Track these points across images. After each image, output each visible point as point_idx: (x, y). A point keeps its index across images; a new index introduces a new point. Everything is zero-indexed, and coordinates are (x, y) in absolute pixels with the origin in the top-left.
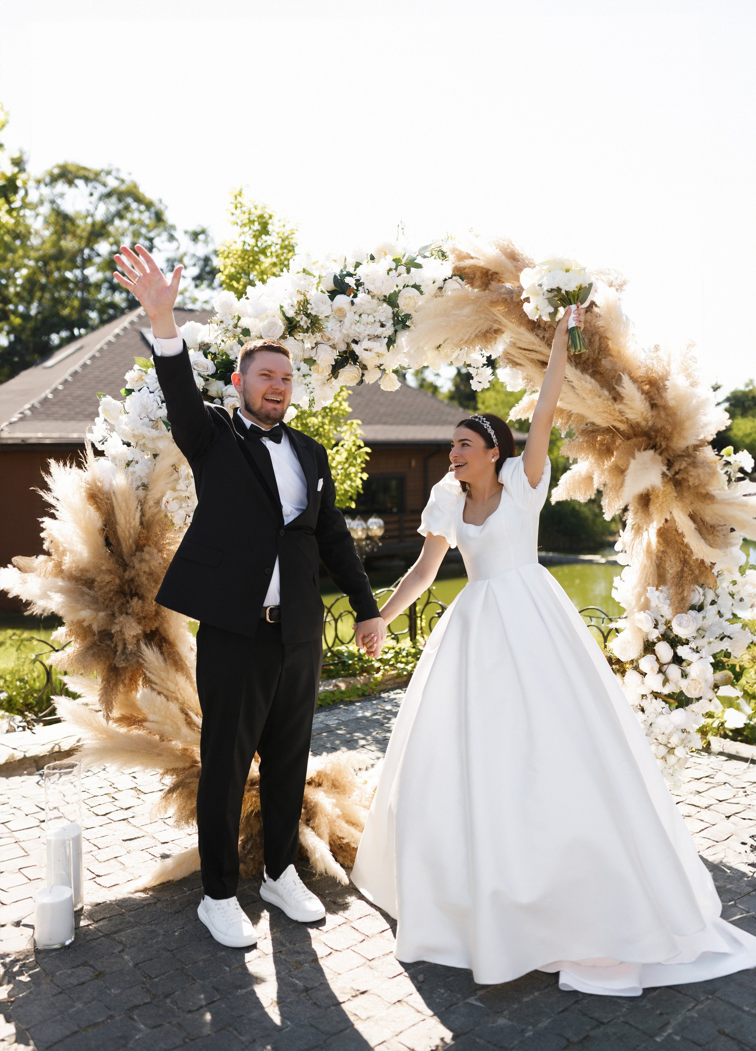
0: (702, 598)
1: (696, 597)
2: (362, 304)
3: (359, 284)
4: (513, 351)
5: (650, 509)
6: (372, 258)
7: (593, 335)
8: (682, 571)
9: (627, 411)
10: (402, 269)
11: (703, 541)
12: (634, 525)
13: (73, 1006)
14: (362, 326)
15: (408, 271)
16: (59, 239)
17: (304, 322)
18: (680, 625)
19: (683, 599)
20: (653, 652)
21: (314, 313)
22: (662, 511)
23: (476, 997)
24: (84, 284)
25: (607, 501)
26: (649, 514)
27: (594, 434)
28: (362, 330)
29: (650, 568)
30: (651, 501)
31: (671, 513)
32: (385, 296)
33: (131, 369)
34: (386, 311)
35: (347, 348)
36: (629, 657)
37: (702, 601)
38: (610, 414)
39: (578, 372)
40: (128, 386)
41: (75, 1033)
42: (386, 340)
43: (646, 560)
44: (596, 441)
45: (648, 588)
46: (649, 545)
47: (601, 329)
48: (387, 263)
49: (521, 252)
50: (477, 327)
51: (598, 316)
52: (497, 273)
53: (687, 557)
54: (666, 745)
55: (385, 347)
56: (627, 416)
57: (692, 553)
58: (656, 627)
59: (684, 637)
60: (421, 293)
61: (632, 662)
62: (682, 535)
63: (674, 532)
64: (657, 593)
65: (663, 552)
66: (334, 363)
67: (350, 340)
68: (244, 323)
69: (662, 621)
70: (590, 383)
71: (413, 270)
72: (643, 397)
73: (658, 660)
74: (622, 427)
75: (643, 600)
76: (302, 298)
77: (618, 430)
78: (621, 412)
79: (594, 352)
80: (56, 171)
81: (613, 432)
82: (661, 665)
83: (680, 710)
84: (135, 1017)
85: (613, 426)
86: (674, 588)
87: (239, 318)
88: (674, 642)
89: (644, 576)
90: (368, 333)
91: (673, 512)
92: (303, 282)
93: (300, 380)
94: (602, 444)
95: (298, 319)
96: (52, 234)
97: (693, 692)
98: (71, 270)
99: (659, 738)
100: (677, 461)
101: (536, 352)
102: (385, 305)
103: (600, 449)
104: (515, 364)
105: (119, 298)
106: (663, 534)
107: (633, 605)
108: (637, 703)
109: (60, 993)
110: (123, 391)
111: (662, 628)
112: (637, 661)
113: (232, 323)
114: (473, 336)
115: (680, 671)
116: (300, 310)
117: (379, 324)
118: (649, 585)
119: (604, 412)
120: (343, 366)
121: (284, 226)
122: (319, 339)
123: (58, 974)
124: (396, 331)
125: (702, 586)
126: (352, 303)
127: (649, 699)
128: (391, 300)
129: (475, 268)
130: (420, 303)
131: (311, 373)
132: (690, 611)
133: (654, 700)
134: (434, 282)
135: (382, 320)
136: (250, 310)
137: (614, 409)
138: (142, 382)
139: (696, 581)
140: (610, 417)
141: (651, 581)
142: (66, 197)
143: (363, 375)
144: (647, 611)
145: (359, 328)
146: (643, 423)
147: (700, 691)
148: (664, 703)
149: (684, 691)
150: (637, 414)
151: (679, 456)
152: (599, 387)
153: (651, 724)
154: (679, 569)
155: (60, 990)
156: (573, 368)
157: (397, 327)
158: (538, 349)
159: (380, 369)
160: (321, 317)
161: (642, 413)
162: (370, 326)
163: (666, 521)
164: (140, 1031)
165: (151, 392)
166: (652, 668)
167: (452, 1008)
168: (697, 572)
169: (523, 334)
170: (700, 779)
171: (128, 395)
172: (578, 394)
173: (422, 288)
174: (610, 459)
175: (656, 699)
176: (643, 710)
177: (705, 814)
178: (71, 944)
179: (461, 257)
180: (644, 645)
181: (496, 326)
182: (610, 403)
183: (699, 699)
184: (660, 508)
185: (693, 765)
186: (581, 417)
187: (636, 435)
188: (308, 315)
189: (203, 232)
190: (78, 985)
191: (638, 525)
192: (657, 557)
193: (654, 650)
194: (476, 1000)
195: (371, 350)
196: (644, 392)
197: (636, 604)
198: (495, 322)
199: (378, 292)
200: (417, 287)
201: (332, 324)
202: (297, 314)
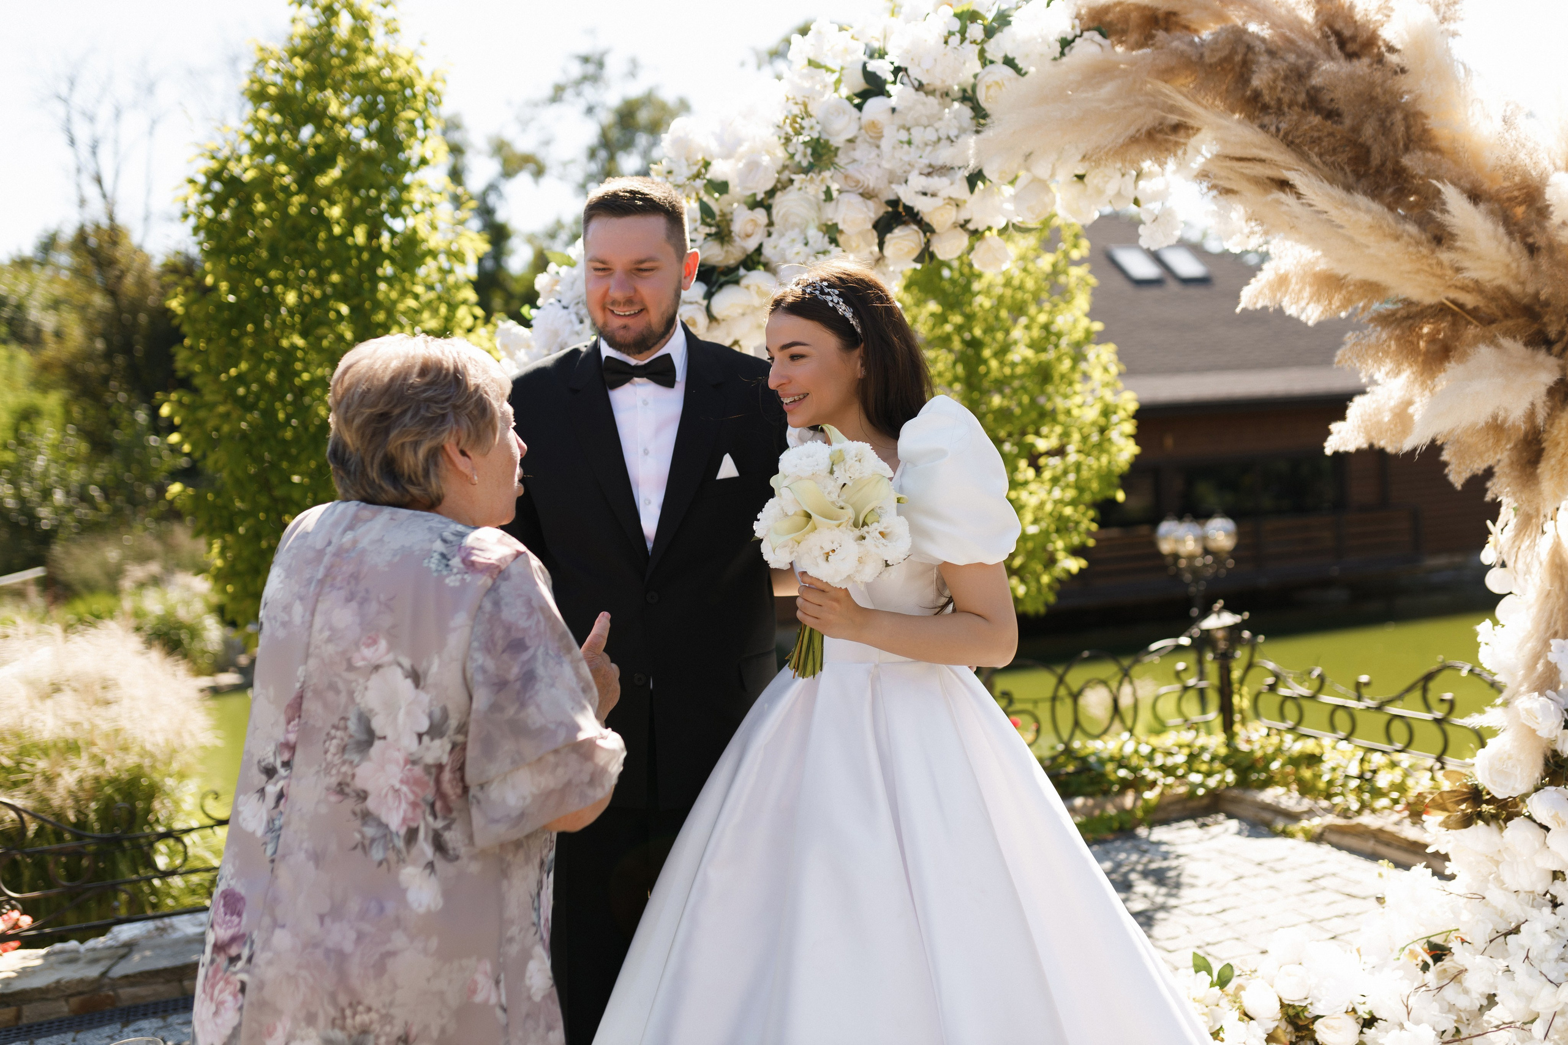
2: (908, 109)
3: (896, 69)
4: (1220, 168)
5: (1539, 471)
7: (1388, 111)
9: (1470, 265)
10: (976, 29)
12: (1517, 507)
14: (913, 149)
15: (989, 33)
17: (803, 153)
27: (1411, 321)
29: (1558, 598)
30: (1545, 454)
35: (890, 195)
36: (1508, 790)
38: (1434, 275)
39: (1338, 193)
42: (963, 172)
43: (1550, 582)
44: (1418, 336)
45: (1553, 642)
46: (1556, 550)
50: (1132, 123)
52: (1175, 14)
55: (963, 184)
56: (1473, 276)
60: (1019, 72)
61: (1519, 800)
66: (876, 224)
68: (715, 171)
70: (1368, 211)
71: (996, 28)
72: (1502, 233)
74: (1469, 300)
75: (1540, 667)
76: (797, 109)
77: (1461, 306)
78: (1456, 269)
79: (1395, 145)
81: (1454, 314)
85: (1453, 302)
87: (706, 165)
89: (1546, 615)
90: (928, 161)
94: (1432, 339)
101: (1261, 161)
102: (956, 105)
103: (1428, 351)
104: (1224, 192)
107: (1519, 678)
108: (1540, 889)
118: (1555, 635)
119: (1418, 271)
120: (892, 230)
122: (834, 184)
126: (892, 110)
127: (1567, 881)
128: (967, 94)
134: (1041, 48)
135: (950, 134)
137: (1440, 264)
140: (1433, 280)
141: (1559, 626)
143: (929, 243)
144: (1549, 692)
145: (909, 154)
146: (1515, 288)
150: (1494, 269)
152: (1392, 219)
158: (1263, 154)
159: (966, 230)
160: (837, 142)
161: (1508, 266)
162: (929, 149)
166: (1556, 816)
169: (1228, 128)
172: (1346, 238)
173: (1021, 64)
180: (1547, 764)
181: (1174, 118)
182: (1424, 251)
184: (1558, 467)
186: (1372, 287)
187: (1506, 316)
188: (809, 141)
191: (1528, 507)
195: (933, 195)
196: (1508, 222)
197: (1526, 677)
198: (1170, 110)
199: (935, 82)
200: (1009, 62)
201: (861, 154)
202: (788, 141)
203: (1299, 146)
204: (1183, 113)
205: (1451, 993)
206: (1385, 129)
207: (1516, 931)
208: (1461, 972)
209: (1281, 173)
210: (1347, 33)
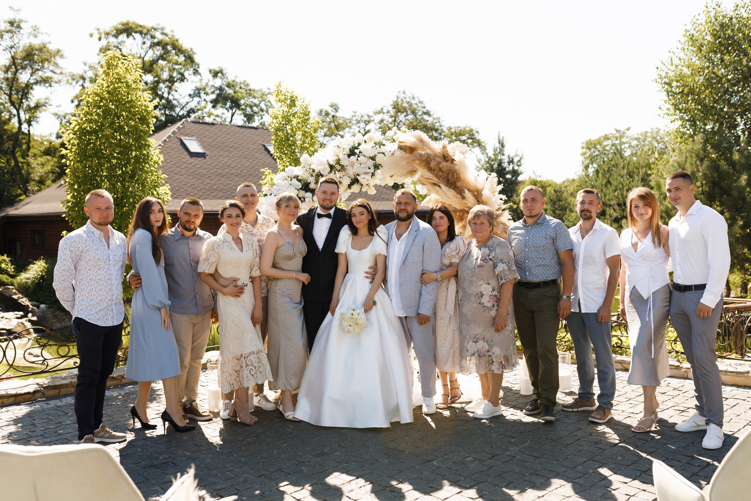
2: (361, 161)
3: (360, 152)
4: (422, 179)
6: (365, 142)
7: (454, 173)
9: (468, 203)
10: (378, 146)
14: (361, 169)
15: (380, 147)
17: (338, 167)
21: (342, 164)
28: (361, 171)
32: (371, 157)
34: (371, 163)
35: (355, 177)
38: (461, 204)
39: (448, 188)
42: (371, 174)
47: (457, 170)
48: (372, 144)
50: (408, 169)
51: (456, 164)
52: (415, 148)
55: (370, 177)
56: (468, 205)
60: (385, 156)
66: (349, 184)
67: (356, 174)
68: (313, 167)
70: (453, 192)
71: (382, 147)
76: (337, 158)
77: (465, 210)
79: (455, 179)
81: (463, 211)
85: (463, 209)
87: (311, 165)
90: (364, 171)
92: (337, 151)
94: (459, 216)
95: (335, 166)
102: (370, 160)
104: (423, 184)
113: (308, 167)
116: (336, 162)
117: (368, 168)
119: (459, 203)
120: (353, 185)
122: (344, 174)
124: (375, 171)
126: (357, 160)
128: (373, 158)
129: (406, 147)
130: (385, 160)
134: (390, 151)
135: (369, 166)
136: (316, 162)
137: (463, 202)
138: (270, 191)
143: (361, 188)
152: (456, 194)
156: (446, 187)
157: (375, 169)
158: (432, 178)
159: (368, 186)
160: (345, 165)
162: (364, 169)
169: (426, 173)
172: (448, 197)
173: (385, 154)
174: (462, 222)
179: (401, 142)
188: (340, 165)
189: (221, 72)
195: (365, 178)
196: (474, 196)
198: (414, 168)
199: (368, 155)
200: (383, 153)
201: (349, 168)
202: (336, 164)
204: (416, 169)
206: (453, 176)
209: (437, 183)
210: (446, 156)
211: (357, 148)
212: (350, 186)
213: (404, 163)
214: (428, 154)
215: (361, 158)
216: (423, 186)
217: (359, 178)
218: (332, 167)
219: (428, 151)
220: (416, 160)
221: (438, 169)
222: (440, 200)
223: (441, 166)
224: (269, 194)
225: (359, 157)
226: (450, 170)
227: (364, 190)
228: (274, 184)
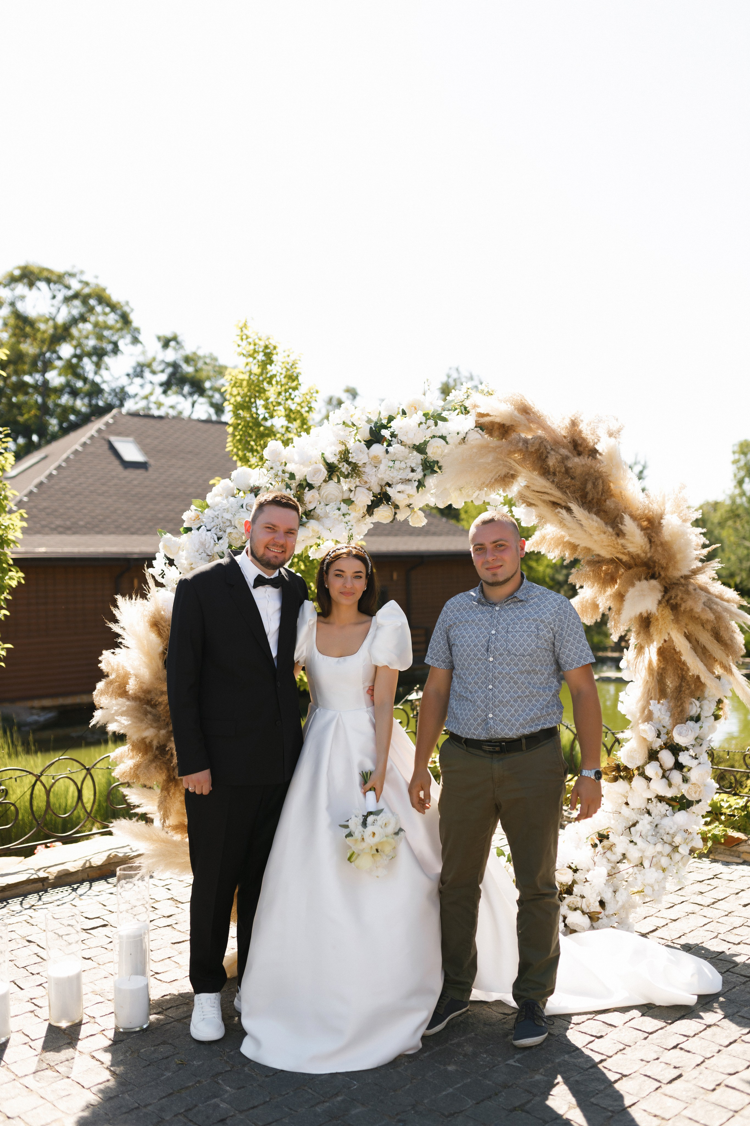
0: (699, 710)
1: (693, 709)
2: (395, 454)
3: (393, 435)
4: (527, 493)
5: (651, 631)
6: (404, 413)
7: (596, 479)
8: (680, 686)
9: (629, 545)
10: (431, 422)
11: (698, 659)
12: (636, 645)
13: (163, 1075)
14: (395, 471)
15: (436, 424)
16: (19, 342)
17: (345, 468)
18: (680, 734)
19: (682, 711)
20: (657, 759)
21: (354, 461)
22: (661, 632)
23: (515, 1060)
24: (45, 389)
25: (613, 623)
26: (649, 635)
27: (599, 564)
28: (394, 475)
29: (652, 683)
30: (651, 623)
31: (669, 634)
32: (415, 445)
33: (189, 509)
34: (416, 458)
35: (381, 490)
36: (636, 764)
37: (698, 712)
38: (614, 547)
39: (586, 513)
40: (185, 525)
41: (171, 1094)
42: (416, 483)
43: (648, 677)
44: (601, 570)
45: (652, 702)
46: (650, 663)
47: (604, 474)
48: (419, 417)
49: (532, 405)
50: (497, 472)
51: (600, 462)
52: (512, 425)
53: (684, 673)
54: (670, 844)
55: (415, 489)
56: (629, 550)
57: (688, 669)
58: (658, 736)
59: (683, 745)
60: (447, 443)
61: (638, 768)
62: (679, 654)
63: (672, 651)
64: (659, 706)
65: (663, 669)
66: (370, 504)
67: (384, 483)
68: (291, 468)
69: (663, 731)
70: (596, 522)
71: (440, 423)
72: (642, 533)
73: (661, 766)
74: (625, 558)
75: (646, 712)
76: (343, 448)
77: (620, 560)
78: (623, 546)
79: (598, 493)
80: (17, 273)
81: (617, 563)
82: (664, 771)
83: (683, 812)
84: (220, 1082)
86: (673, 701)
87: (286, 464)
88: (675, 749)
89: (647, 690)
90: (401, 477)
91: (671, 633)
92: (342, 433)
93: (340, 518)
94: (606, 574)
95: (339, 466)
96: (10, 337)
97: (693, 795)
98: (30, 374)
99: (665, 838)
100: (673, 588)
101: (548, 494)
102: (415, 453)
103: (605, 578)
104: (530, 504)
105: (81, 405)
106: (661, 652)
107: (638, 717)
108: (643, 807)
109: (149, 1065)
110: (182, 529)
111: (664, 737)
112: (643, 768)
113: (280, 469)
114: (493, 480)
115: (681, 776)
116: (341, 458)
117: (410, 469)
118: (651, 699)
119: (608, 546)
120: (378, 506)
121: (289, 356)
122: (358, 484)
123: (142, 1051)
124: (425, 475)
125: (698, 699)
126: (387, 452)
127: (654, 802)
128: (420, 449)
129: (493, 423)
130: (446, 451)
131: (349, 512)
132: (689, 722)
133: (659, 804)
134: (458, 433)
135: (412, 466)
136: (296, 458)
137: (618, 543)
138: (199, 521)
139: (692, 695)
140: (613, 550)
141: (653, 695)
142: (27, 299)
143: (396, 513)
144: (650, 722)
145: (393, 473)
146: (643, 555)
147: (699, 794)
148: (667, 806)
149: (686, 795)
150: (637, 547)
151: (674, 584)
152: (604, 525)
153: (656, 826)
154: (678, 684)
155: (148, 1063)
156: (582, 509)
157: (426, 472)
158: (550, 491)
159: (410, 508)
160: (360, 464)
161: (641, 546)
162: (402, 471)
163: (665, 641)
164: (227, 1091)
165: (208, 530)
166: (657, 773)
167: (495, 1069)
168: (693, 686)
169: (536, 479)
170: (703, 881)
171: (186, 532)
172: (585, 531)
173: (448, 439)
174: (614, 587)
175: (661, 802)
176: (649, 813)
177: (707, 911)
178: (148, 1027)
179: (481, 414)
180: (649, 753)
181: (512, 472)
182: (614, 538)
183: (698, 802)
184: (659, 630)
185: (695, 869)
186: (588, 550)
187: (636, 565)
188: (349, 463)
189: (175, 339)
190: (163, 1059)
191: (641, 645)
192: (658, 673)
193: (658, 758)
194: (515, 1062)
195: (403, 492)
196: (643, 529)
197: (641, 716)
198: (511, 468)
199: (409, 442)
200: (443, 438)
201: (368, 470)
202: (339, 462)
203: (562, 488)
204: (515, 471)
205: (609, 854)
206: (595, 486)
207: (634, 825)
208: (612, 846)
209: (559, 501)
210: (579, 442)
211: (385, 427)
212: (370, 510)
213: (490, 458)
214: (540, 437)
215: (395, 448)
216: (529, 508)
217: (390, 491)
218: (331, 469)
219: (540, 432)
220: (515, 452)
221: (563, 470)
222: (567, 539)
223: (570, 464)
224: (194, 527)
225: (389, 445)
226: (588, 474)
227: (401, 517)
228: (208, 506)
